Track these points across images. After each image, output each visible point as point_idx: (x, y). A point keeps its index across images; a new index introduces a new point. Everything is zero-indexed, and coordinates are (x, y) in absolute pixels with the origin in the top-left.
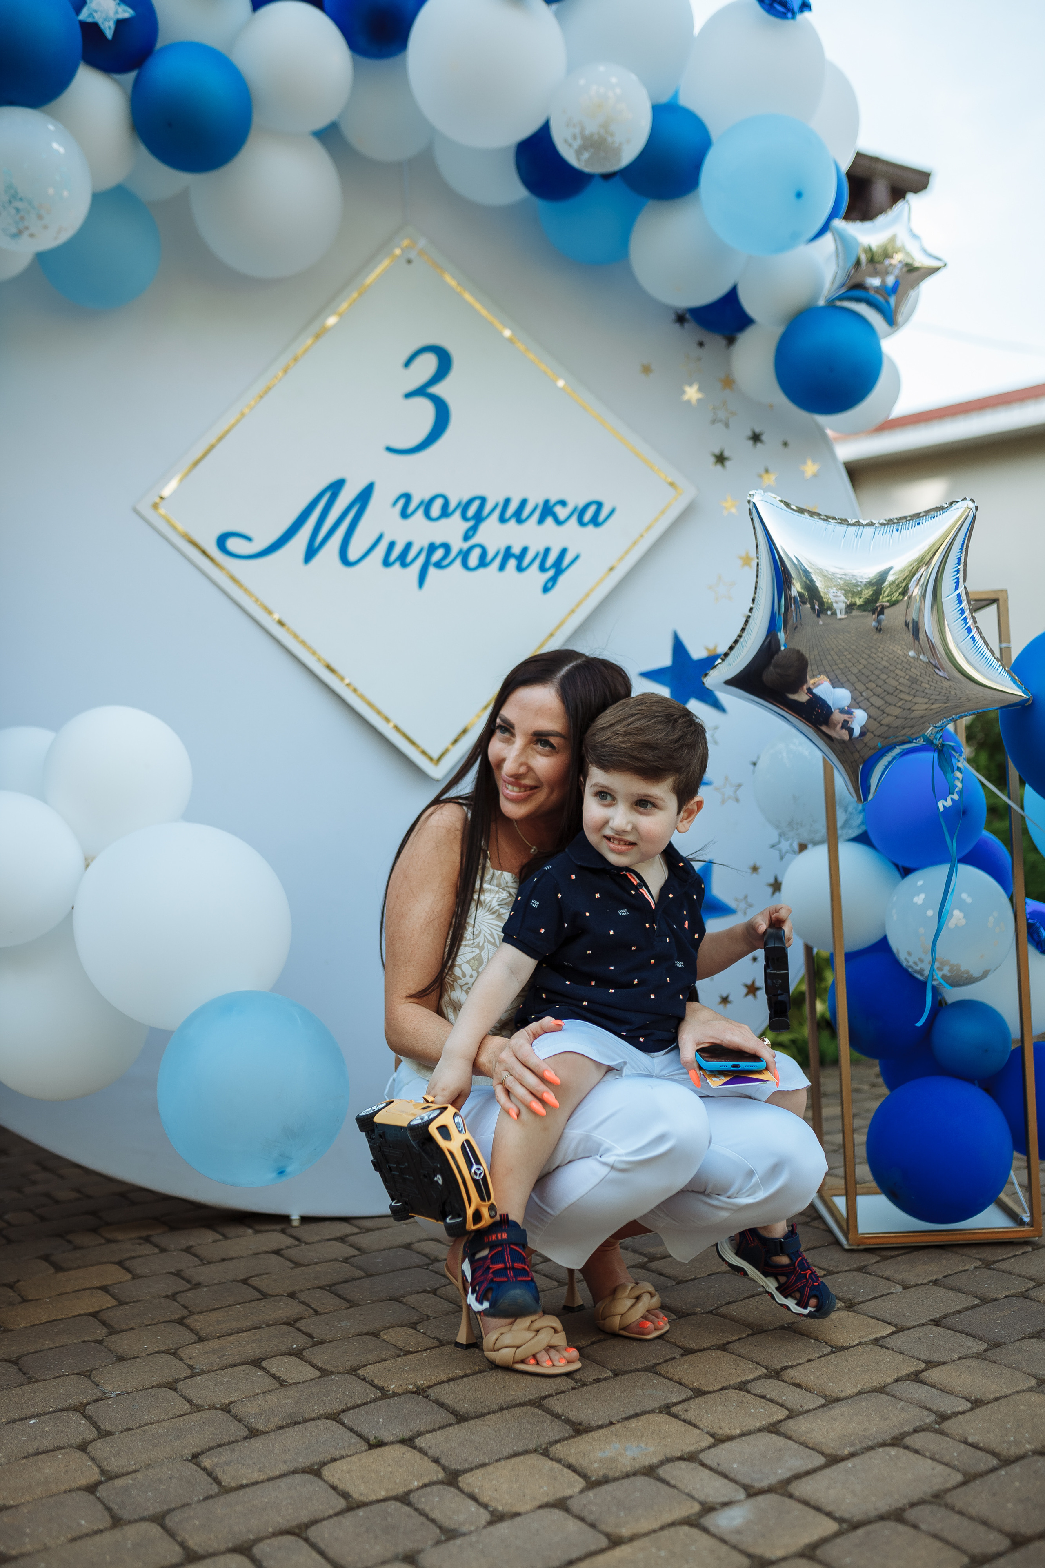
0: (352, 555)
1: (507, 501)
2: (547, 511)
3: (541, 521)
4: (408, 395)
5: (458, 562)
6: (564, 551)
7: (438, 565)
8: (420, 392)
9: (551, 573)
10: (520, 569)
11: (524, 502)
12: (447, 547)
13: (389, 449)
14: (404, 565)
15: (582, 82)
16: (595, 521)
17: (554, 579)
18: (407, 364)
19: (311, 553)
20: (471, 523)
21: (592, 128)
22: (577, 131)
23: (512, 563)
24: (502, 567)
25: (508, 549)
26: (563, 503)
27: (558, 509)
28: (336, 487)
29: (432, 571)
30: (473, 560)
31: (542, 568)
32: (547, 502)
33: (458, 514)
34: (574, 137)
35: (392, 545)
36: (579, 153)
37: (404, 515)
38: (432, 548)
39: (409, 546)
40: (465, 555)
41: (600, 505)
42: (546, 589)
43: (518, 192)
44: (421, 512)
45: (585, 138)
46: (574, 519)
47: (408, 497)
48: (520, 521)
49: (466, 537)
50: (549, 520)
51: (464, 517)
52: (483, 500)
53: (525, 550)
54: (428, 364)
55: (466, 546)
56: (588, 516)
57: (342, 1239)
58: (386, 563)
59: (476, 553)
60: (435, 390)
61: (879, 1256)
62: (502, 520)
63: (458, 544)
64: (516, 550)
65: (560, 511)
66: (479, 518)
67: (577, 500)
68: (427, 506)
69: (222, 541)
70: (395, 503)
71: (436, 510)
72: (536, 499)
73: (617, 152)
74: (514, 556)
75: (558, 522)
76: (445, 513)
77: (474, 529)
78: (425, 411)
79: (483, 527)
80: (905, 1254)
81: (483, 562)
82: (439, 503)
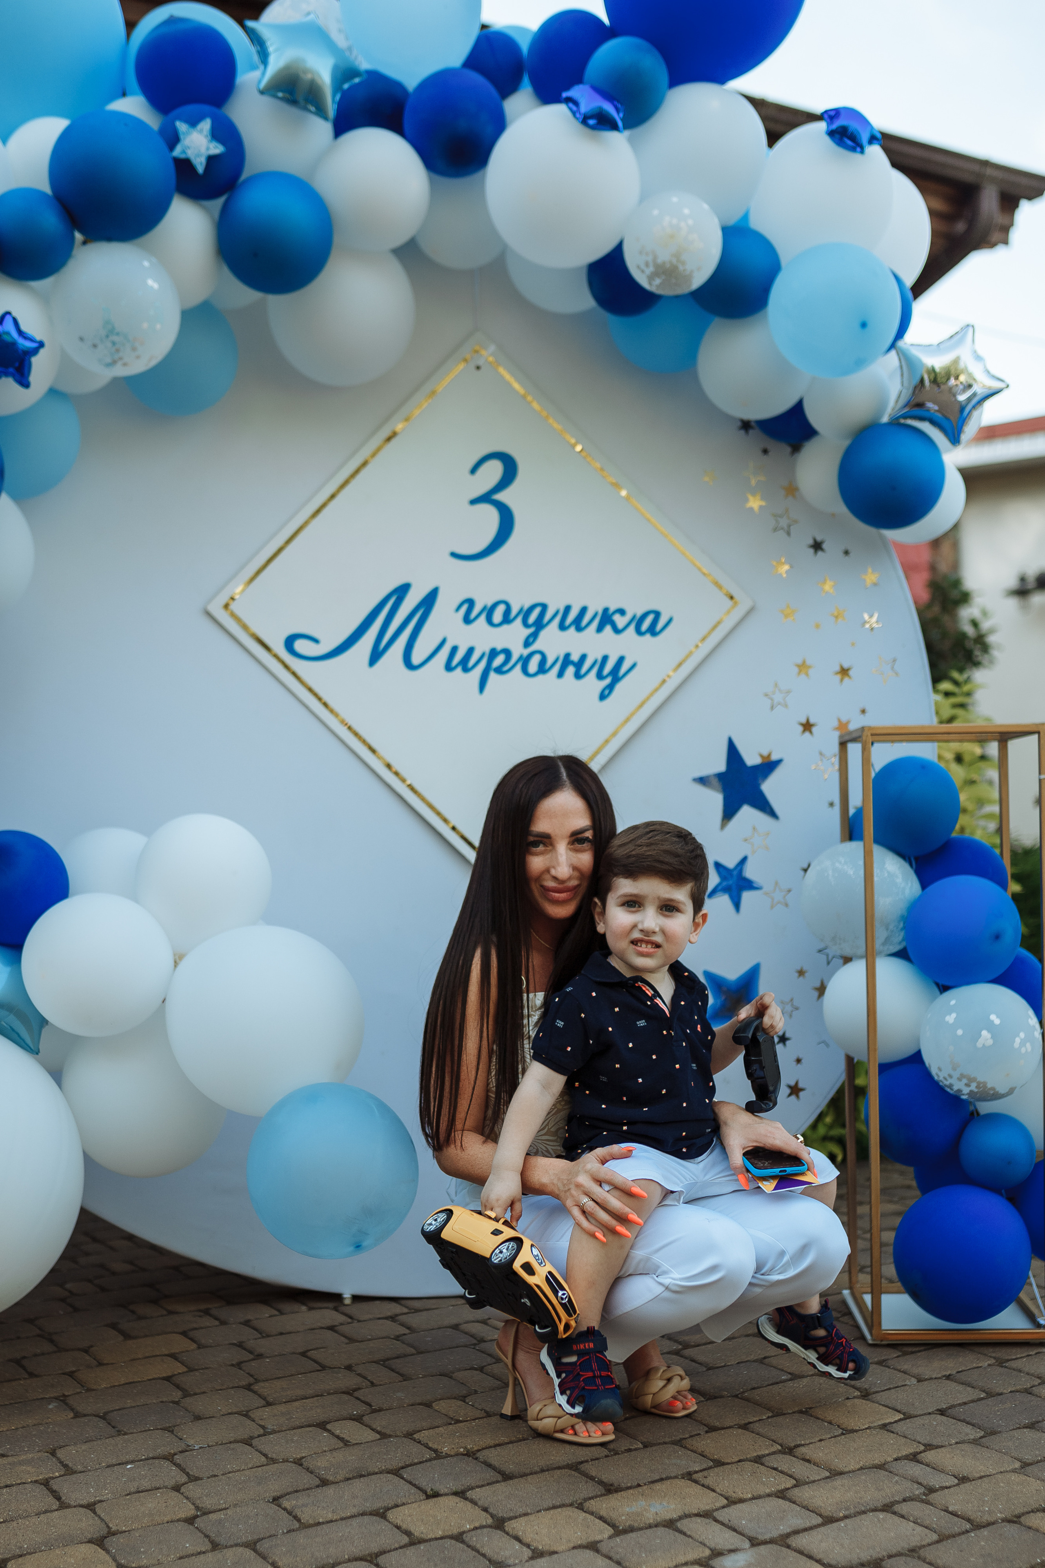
0: (416, 659)
1: (568, 609)
2: (606, 619)
3: (600, 629)
4: (473, 502)
5: (518, 667)
6: (621, 660)
7: (499, 670)
8: (485, 498)
9: (608, 681)
10: (578, 676)
11: (584, 610)
12: (507, 653)
13: (454, 555)
14: (466, 670)
15: (656, 212)
16: (653, 631)
17: (611, 687)
18: (473, 471)
19: (375, 656)
20: (532, 630)
21: (664, 257)
22: (650, 259)
23: (571, 670)
24: (560, 674)
25: (567, 655)
26: (622, 612)
27: (617, 618)
28: (402, 591)
29: (493, 676)
30: (533, 666)
31: (600, 676)
32: (606, 610)
33: (519, 620)
34: (647, 265)
35: (454, 649)
36: (651, 278)
37: (467, 620)
38: (493, 653)
39: (471, 651)
40: (525, 661)
41: (657, 614)
42: (603, 697)
43: (587, 302)
44: (483, 617)
45: (657, 266)
46: (632, 628)
47: (471, 602)
48: (579, 629)
49: (527, 644)
50: (608, 629)
51: (525, 624)
52: (544, 607)
53: (583, 657)
54: (494, 471)
55: (526, 652)
56: (645, 626)
57: (393, 1318)
58: (449, 667)
59: (536, 659)
60: (500, 497)
61: (901, 1351)
62: (562, 627)
63: (518, 651)
64: (575, 657)
65: (620, 621)
66: (539, 625)
67: (635, 609)
68: (489, 612)
69: (289, 643)
70: (458, 609)
71: (498, 617)
72: (595, 607)
73: (688, 278)
74: (572, 663)
75: (617, 631)
76: (507, 619)
77: (535, 635)
78: (490, 517)
79: (543, 634)
80: (925, 1350)
81: (542, 669)
82: (501, 609)
